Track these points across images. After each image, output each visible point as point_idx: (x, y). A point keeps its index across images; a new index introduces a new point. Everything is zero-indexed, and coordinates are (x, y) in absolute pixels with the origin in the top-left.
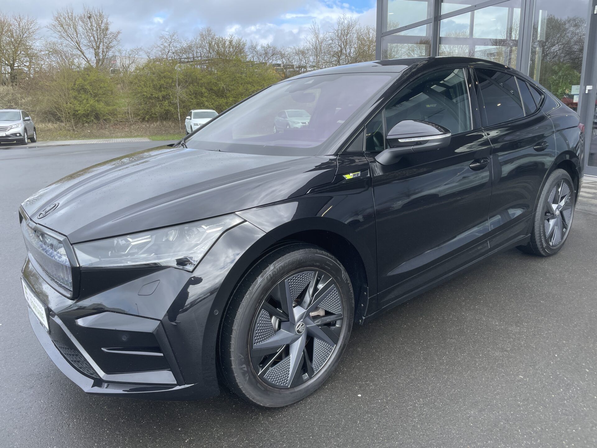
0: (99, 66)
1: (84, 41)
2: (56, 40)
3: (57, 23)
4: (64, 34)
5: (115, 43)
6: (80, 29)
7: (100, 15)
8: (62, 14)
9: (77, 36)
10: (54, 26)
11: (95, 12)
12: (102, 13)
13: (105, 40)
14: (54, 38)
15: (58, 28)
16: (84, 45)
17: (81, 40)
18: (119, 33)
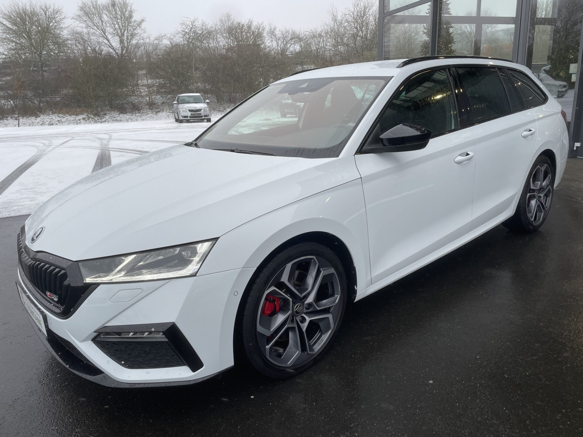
0: (124, 52)
2: (82, 29)
4: (90, 23)
5: (139, 31)
6: (105, 18)
7: (124, 3)
9: (103, 25)
10: (80, 16)
13: (130, 28)
15: (84, 17)
16: (110, 33)
17: (107, 28)
18: (143, 21)
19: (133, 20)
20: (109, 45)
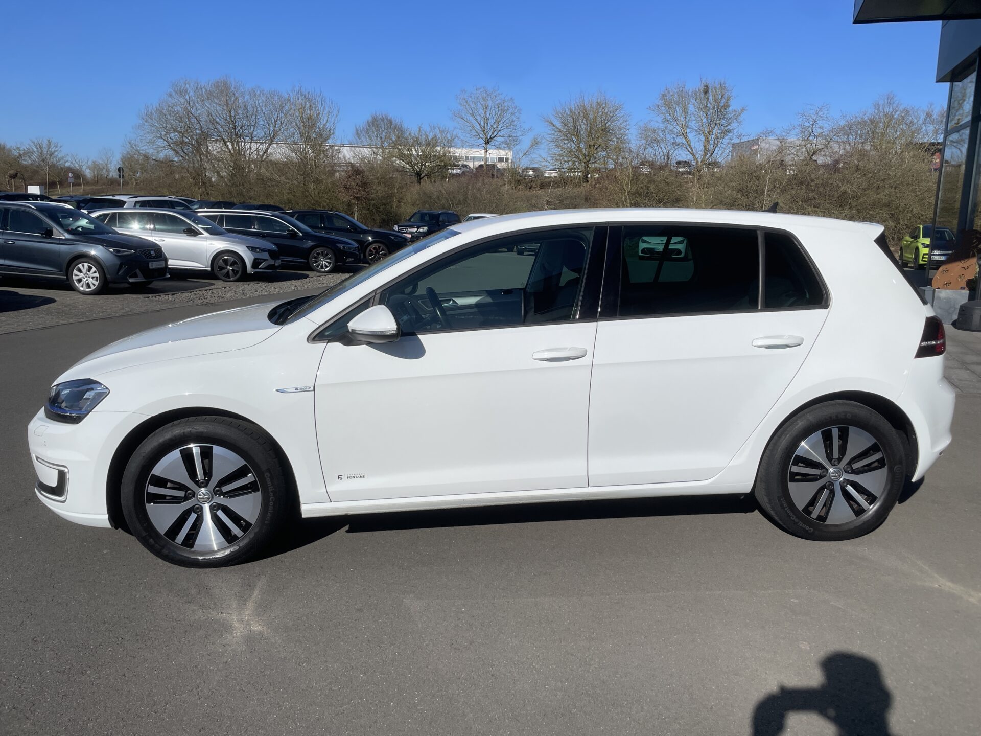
0: (706, 158)
1: (693, 124)
2: (657, 125)
3: (663, 102)
4: (669, 117)
5: (734, 125)
6: (691, 108)
7: (722, 88)
8: (670, 90)
9: (686, 118)
10: (658, 106)
11: (715, 83)
12: (725, 83)
13: (723, 122)
14: (657, 122)
15: (663, 108)
16: (693, 129)
17: (690, 123)
18: (743, 110)
19: (730, 109)
20: (688, 147)
